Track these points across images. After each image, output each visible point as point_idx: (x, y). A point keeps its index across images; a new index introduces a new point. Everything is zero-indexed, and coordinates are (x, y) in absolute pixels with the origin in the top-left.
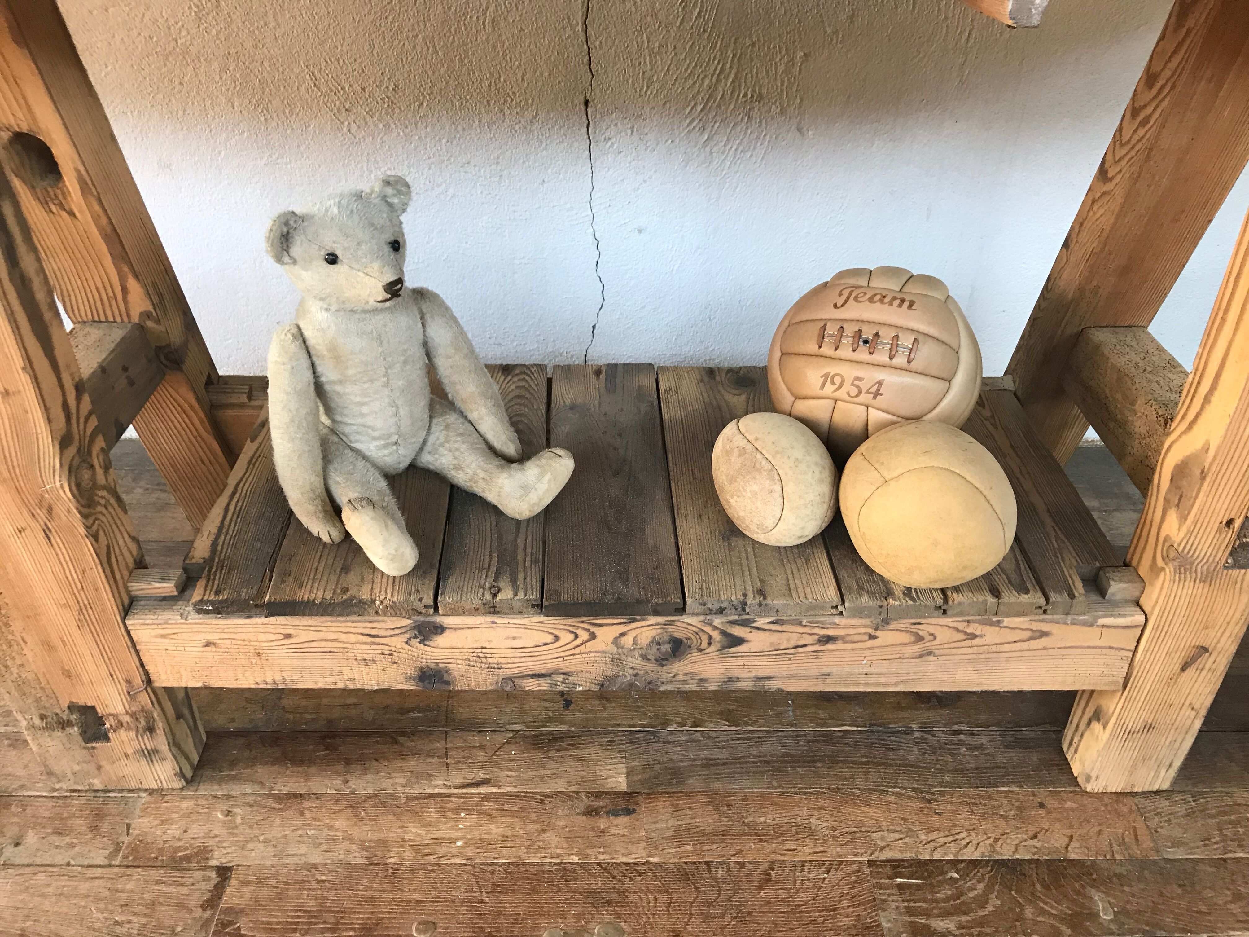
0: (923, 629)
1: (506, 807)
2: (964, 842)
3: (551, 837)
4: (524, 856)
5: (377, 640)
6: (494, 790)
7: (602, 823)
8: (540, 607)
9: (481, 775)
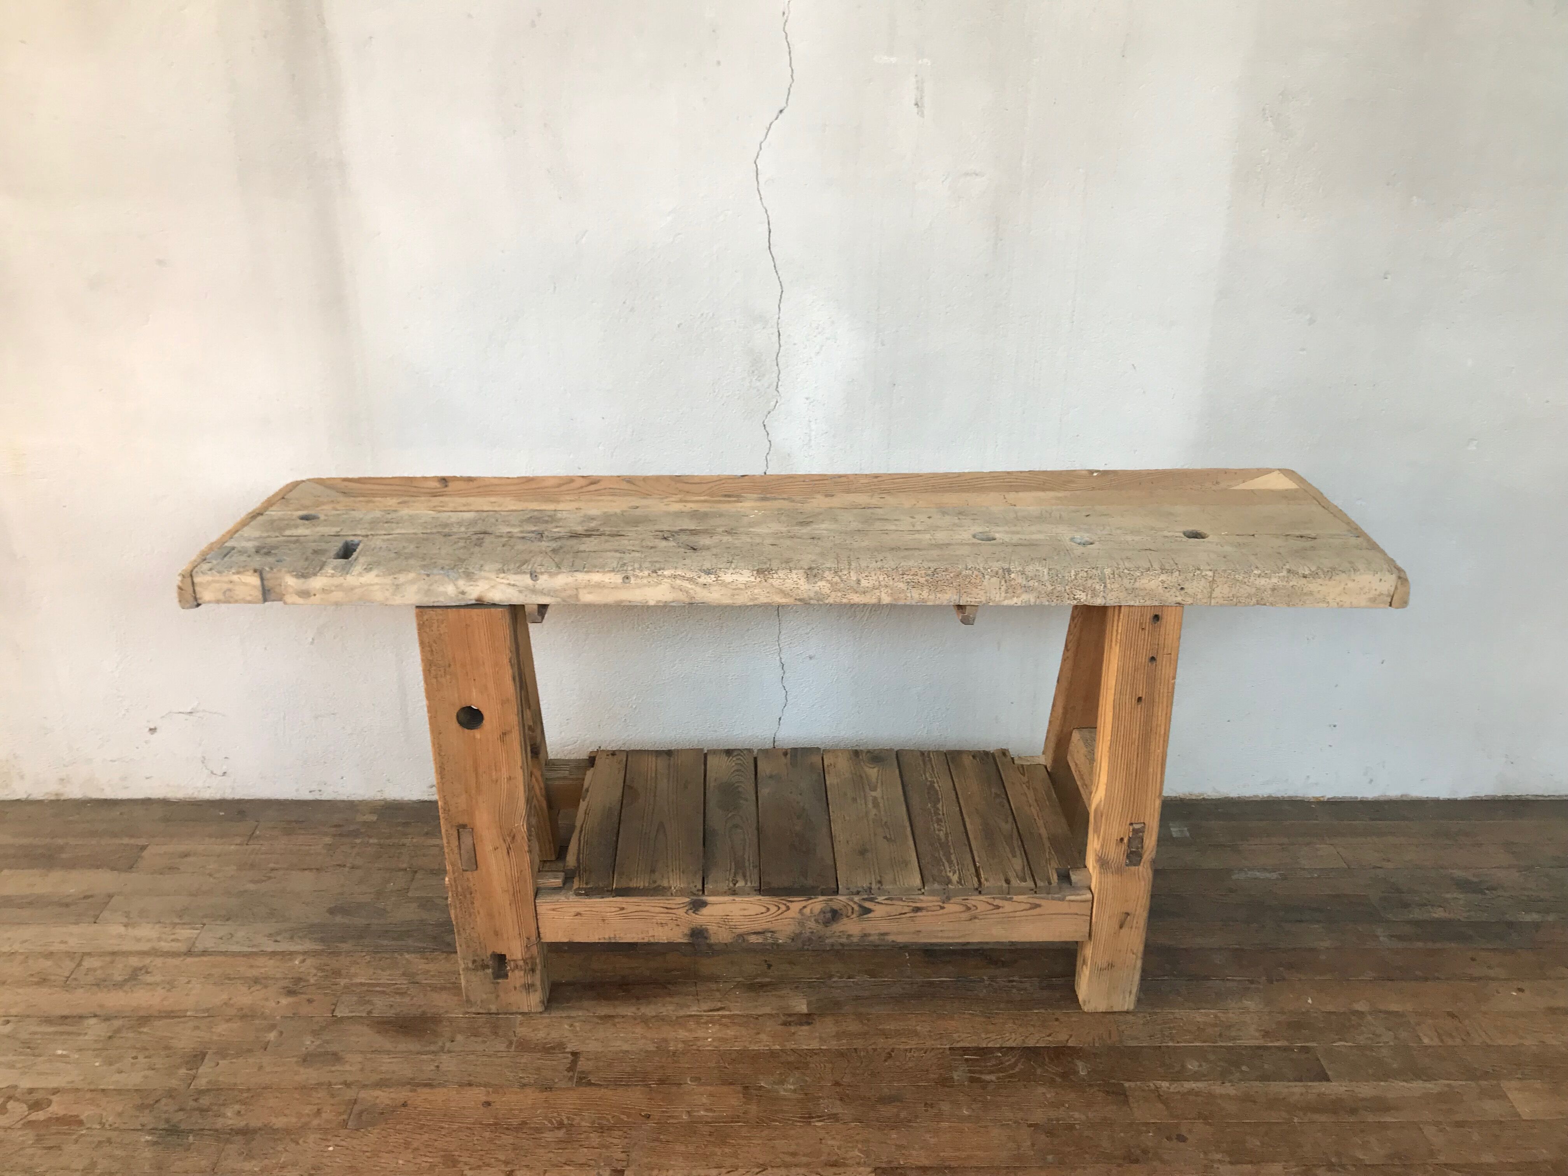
0: (970, 903)
1: (735, 1021)
2: (1007, 1039)
3: (763, 1036)
4: (748, 1046)
5: (670, 911)
6: (727, 1013)
7: (793, 1029)
8: (760, 891)
9: (719, 1005)
